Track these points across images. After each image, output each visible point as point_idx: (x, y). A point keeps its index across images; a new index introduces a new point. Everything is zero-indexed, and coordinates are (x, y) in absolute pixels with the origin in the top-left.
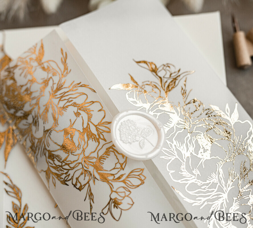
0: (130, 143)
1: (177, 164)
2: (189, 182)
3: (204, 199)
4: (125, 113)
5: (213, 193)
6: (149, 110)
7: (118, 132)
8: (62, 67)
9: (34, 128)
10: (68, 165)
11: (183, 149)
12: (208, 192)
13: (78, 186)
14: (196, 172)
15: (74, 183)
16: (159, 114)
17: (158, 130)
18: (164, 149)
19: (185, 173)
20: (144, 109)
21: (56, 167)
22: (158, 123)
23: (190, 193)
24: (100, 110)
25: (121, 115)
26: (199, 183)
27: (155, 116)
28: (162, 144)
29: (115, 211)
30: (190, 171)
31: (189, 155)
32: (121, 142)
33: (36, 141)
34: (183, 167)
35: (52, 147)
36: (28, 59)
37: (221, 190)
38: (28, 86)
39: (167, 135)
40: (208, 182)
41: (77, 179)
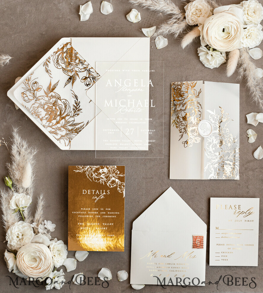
0: (202, 130)
1: (210, 143)
2: (210, 150)
3: (210, 157)
4: (206, 120)
5: (214, 157)
6: (213, 123)
7: (201, 124)
8: (197, 94)
9: (178, 106)
10: (181, 123)
11: (215, 140)
12: (213, 156)
13: (180, 131)
14: (214, 149)
15: (180, 129)
16: (215, 126)
17: (211, 131)
18: (210, 137)
19: (211, 147)
20: (211, 122)
21: (177, 121)
22: (213, 129)
23: (208, 153)
24: (200, 115)
25: (204, 120)
26: (213, 152)
27: (213, 126)
28: (210, 135)
29: (186, 144)
30: (212, 148)
31: (215, 143)
32: (199, 128)
33: (176, 110)
34: (211, 145)
35: (180, 115)
36: (189, 84)
37: (217, 158)
38: (184, 93)
39: (213, 134)
40: (215, 154)
41: (181, 129)
